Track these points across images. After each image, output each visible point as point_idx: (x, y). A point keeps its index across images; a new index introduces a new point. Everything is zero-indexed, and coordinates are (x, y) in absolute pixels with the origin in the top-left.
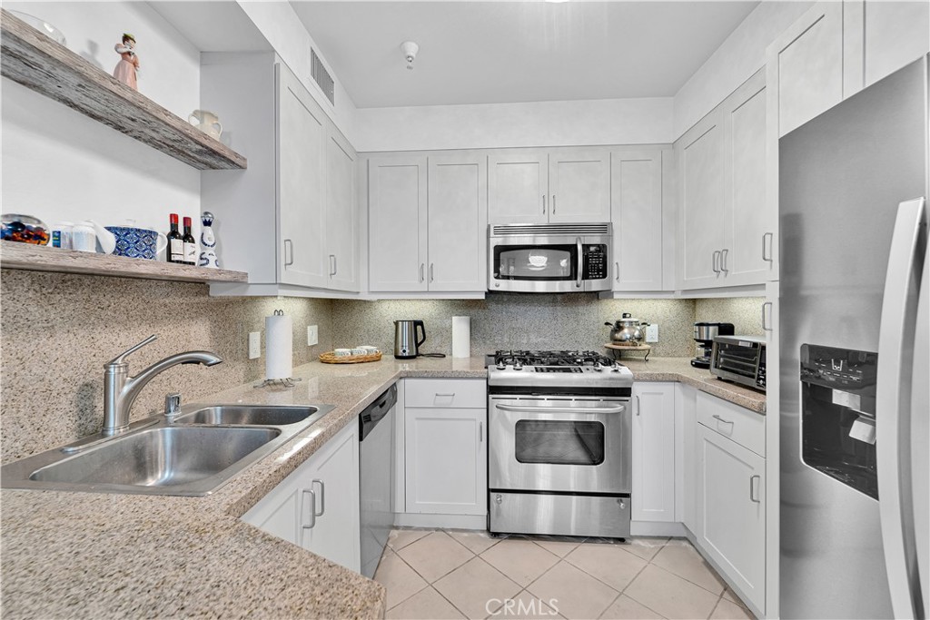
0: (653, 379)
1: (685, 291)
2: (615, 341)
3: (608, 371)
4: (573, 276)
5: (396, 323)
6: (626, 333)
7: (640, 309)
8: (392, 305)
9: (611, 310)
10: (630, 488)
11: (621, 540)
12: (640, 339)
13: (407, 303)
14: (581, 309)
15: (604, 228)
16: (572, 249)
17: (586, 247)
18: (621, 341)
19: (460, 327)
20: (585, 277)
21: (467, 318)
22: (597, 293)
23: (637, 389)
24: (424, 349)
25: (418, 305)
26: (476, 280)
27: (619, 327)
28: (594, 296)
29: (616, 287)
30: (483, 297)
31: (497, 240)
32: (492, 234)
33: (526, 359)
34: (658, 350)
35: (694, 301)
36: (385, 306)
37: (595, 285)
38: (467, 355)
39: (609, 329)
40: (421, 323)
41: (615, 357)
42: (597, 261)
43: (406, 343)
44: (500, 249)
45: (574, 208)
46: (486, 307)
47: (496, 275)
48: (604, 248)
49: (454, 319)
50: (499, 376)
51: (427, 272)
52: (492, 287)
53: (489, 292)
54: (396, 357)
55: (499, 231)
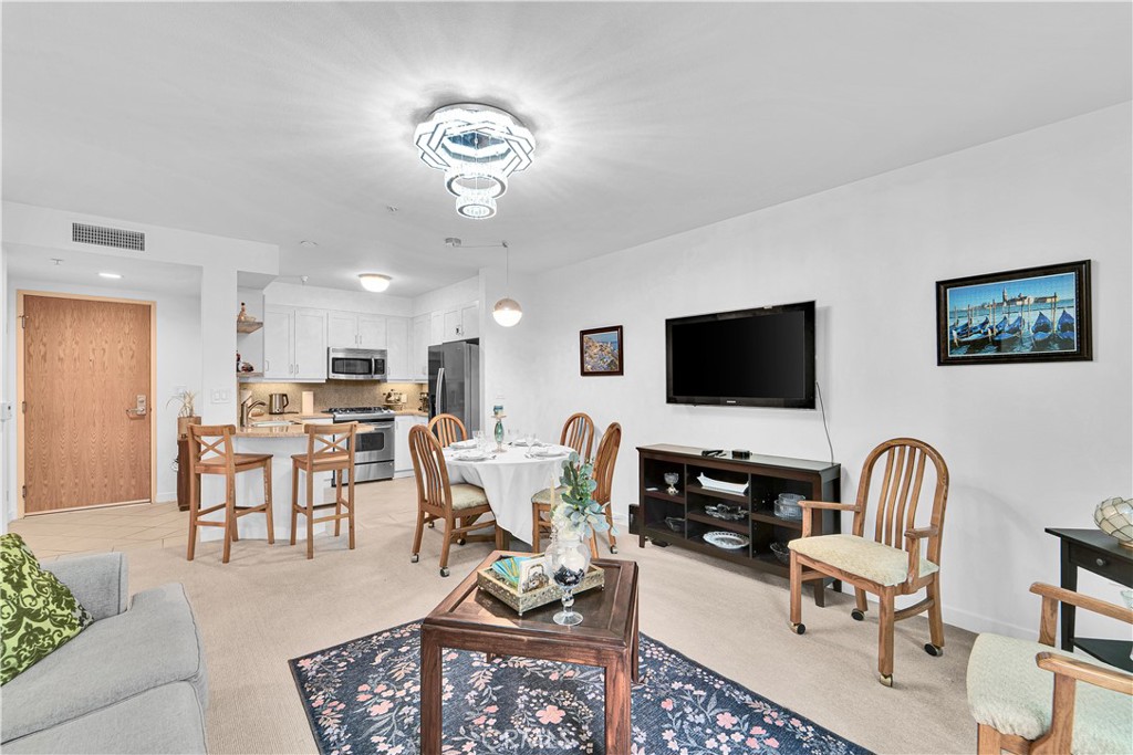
0: (402, 415)
2: (387, 402)
3: (385, 412)
4: (370, 372)
5: (271, 396)
6: (392, 398)
7: (399, 388)
8: (272, 385)
9: (385, 388)
10: (394, 458)
11: (390, 479)
12: (398, 400)
14: (372, 387)
15: (383, 352)
16: (369, 361)
17: (376, 360)
18: (390, 402)
19: (307, 397)
20: (375, 373)
21: (312, 393)
22: (380, 380)
23: (397, 418)
24: (286, 410)
26: (320, 373)
27: (389, 395)
28: (378, 382)
29: (389, 377)
30: (325, 382)
31: (332, 355)
32: (330, 352)
33: (352, 410)
35: (421, 384)
37: (377, 377)
38: (312, 411)
39: (385, 396)
40: (286, 395)
41: (387, 408)
42: (380, 366)
43: (279, 405)
44: (334, 359)
45: (370, 341)
46: (326, 386)
47: (334, 372)
48: (383, 361)
49: (304, 393)
50: (339, 416)
51: (294, 368)
52: (332, 376)
53: (328, 380)
54: (271, 413)
55: (334, 350)
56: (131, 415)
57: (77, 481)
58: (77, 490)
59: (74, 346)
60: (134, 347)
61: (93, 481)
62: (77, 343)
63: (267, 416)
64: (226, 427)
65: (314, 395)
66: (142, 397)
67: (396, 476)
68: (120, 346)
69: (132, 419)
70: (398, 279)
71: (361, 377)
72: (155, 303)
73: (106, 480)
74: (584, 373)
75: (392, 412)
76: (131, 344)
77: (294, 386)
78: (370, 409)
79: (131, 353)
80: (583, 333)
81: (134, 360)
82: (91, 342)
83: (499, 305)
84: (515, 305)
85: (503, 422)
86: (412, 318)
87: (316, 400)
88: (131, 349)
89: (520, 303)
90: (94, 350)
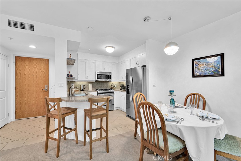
0: (116, 91)
1: (119, 81)
2: (111, 87)
3: (111, 90)
4: (107, 79)
5: (81, 85)
6: (113, 86)
7: (114, 83)
8: (79, 82)
9: (111, 83)
10: (114, 103)
11: (113, 110)
12: (114, 87)
13: (81, 82)
14: (107, 83)
15: (110, 73)
16: (107, 75)
17: (108, 75)
18: (112, 87)
19: (90, 86)
20: (108, 79)
21: (91, 85)
22: (109, 81)
23: (115, 92)
24: (85, 89)
25: (83, 82)
26: (94, 79)
27: (112, 85)
29: (112, 80)
30: (95, 81)
31: (97, 74)
32: (96, 73)
33: (102, 90)
34: (116, 88)
35: (120, 82)
36: (77, 83)
38: (92, 90)
39: (111, 85)
40: (85, 85)
41: (112, 89)
42: (110, 77)
43: (83, 88)
44: (98, 75)
45: (107, 70)
46: (95, 83)
47: (97, 78)
48: (110, 75)
49: (89, 85)
50: (99, 91)
51: (87, 77)
52: (97, 80)
53: (96, 81)
54: (81, 90)
55: (97, 72)
56: (44, 91)
57: (29, 110)
58: (29, 113)
59: (29, 71)
60: (44, 71)
61: (33, 110)
62: (29, 70)
63: (80, 91)
64: (57, 99)
65: (92, 85)
66: (46, 86)
67: (115, 109)
68: (41, 71)
69: (44, 92)
70: (117, 48)
71: (104, 80)
72: (50, 58)
73: (37, 110)
74: (194, 76)
75: (113, 90)
76: (44, 70)
77: (87, 83)
78: (107, 89)
79: (44, 73)
80: (194, 60)
81: (45, 75)
82: (33, 70)
83: (168, 45)
84: (176, 44)
85: (175, 98)
86: (118, 63)
87: (93, 87)
88: (44, 72)
89: (178, 44)
90: (34, 72)
